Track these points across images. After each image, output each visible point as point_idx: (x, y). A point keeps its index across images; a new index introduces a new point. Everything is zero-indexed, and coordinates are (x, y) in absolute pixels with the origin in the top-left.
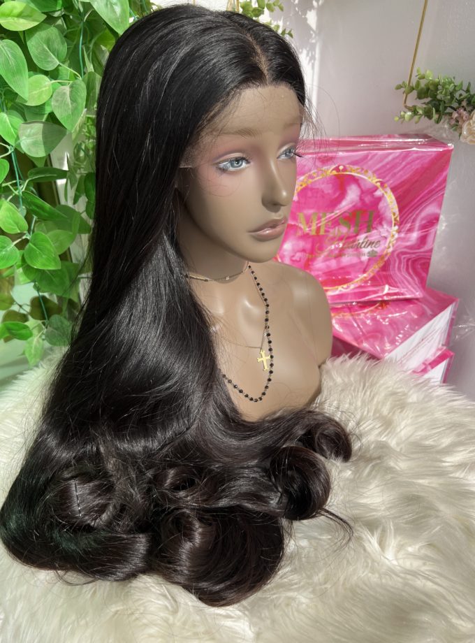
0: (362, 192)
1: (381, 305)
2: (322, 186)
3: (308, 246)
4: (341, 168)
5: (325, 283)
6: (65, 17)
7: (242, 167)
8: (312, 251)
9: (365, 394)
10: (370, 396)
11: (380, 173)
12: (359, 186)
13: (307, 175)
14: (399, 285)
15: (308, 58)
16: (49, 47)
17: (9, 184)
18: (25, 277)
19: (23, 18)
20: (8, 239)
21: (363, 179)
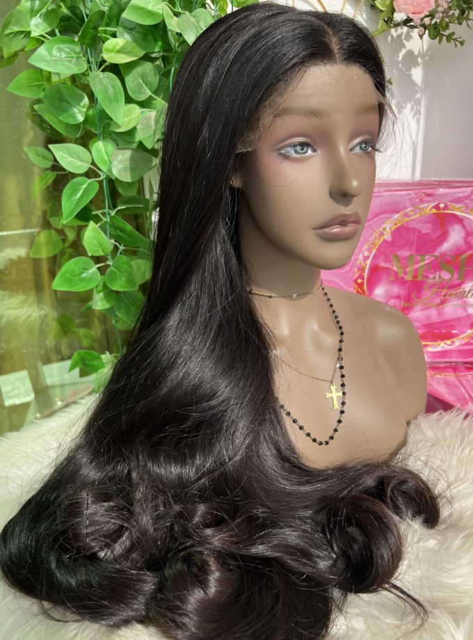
0: (468, 234)
2: (418, 226)
3: (403, 293)
4: (442, 206)
5: (424, 337)
6: (164, 59)
7: (307, 154)
8: (408, 299)
9: (462, 451)
10: (470, 454)
12: (464, 226)
13: (402, 213)
15: (413, 113)
16: (143, 80)
17: (99, 212)
18: (105, 302)
19: (124, 53)
20: (91, 262)
21: (468, 218)
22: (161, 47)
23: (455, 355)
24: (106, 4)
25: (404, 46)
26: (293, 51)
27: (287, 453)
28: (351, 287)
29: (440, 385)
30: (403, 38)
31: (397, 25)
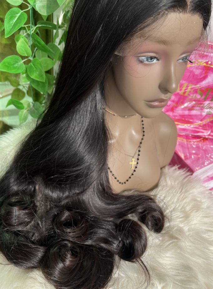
1: (203, 140)
4: (210, 63)
5: (178, 121)
8: (178, 103)
10: (183, 197)
17: (26, 26)
18: (27, 81)
20: (20, 58)
23: (190, 131)
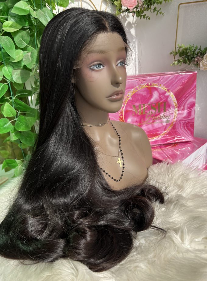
0: (160, 94)
1: (175, 145)
2: (141, 93)
3: (138, 120)
4: (149, 84)
6: (30, 29)
7: (101, 68)
8: (140, 122)
9: (169, 176)
10: (171, 177)
11: (167, 85)
12: (158, 92)
13: (134, 88)
14: (181, 135)
16: (22, 38)
17: (8, 98)
18: (15, 137)
19: (13, 27)
20: (8, 120)
21: (159, 88)
22: (28, 24)
23: (160, 142)
24: (1, 6)
25: (126, 20)
26: (92, 28)
27: (106, 186)
28: (118, 120)
29: (156, 154)
30: (126, 16)
31: (123, 12)
